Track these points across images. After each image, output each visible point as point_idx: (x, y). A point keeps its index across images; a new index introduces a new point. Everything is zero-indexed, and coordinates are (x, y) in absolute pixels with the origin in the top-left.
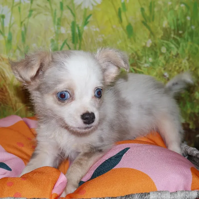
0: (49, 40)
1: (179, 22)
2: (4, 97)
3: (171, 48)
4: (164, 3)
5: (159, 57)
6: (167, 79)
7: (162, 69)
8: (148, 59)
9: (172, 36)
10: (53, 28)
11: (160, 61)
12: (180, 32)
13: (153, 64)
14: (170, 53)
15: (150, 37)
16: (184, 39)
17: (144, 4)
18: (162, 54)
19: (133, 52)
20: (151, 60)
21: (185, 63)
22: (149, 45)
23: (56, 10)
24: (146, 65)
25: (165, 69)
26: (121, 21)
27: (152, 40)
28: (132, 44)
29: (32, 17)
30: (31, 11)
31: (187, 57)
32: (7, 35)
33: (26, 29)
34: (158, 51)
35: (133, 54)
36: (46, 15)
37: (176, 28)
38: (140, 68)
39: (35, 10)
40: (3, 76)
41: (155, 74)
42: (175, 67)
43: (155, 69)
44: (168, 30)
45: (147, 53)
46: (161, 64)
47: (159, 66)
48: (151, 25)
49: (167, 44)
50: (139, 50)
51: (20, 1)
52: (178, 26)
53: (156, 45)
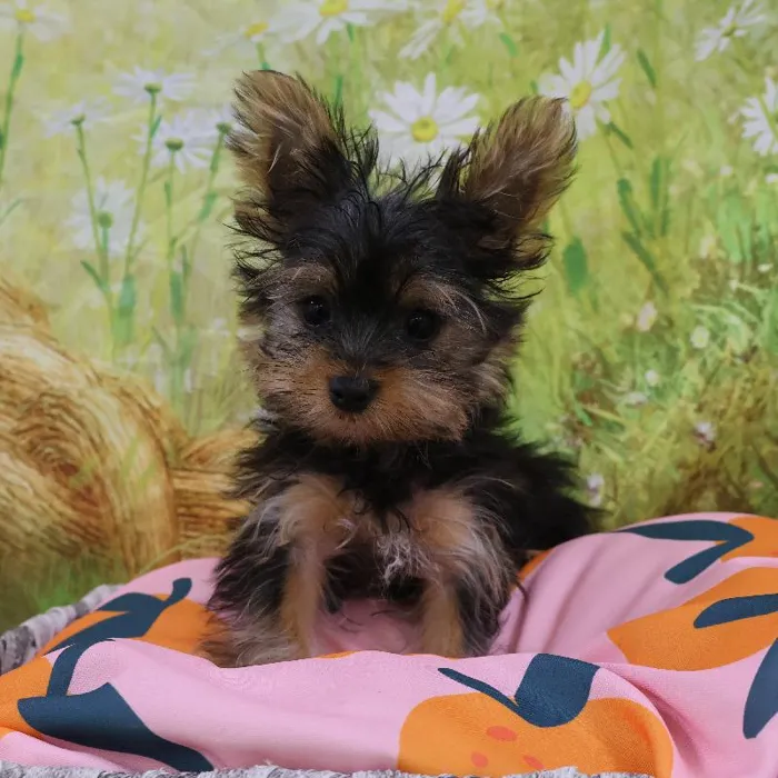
1: (762, 234)
2: (93, 521)
3: (726, 328)
4: (704, 166)
5: (682, 366)
6: (707, 446)
7: (692, 408)
8: (643, 374)
9: (734, 284)
11: (685, 379)
12: (764, 268)
13: (659, 392)
14: (722, 346)
15: (650, 296)
17: (631, 167)
18: (694, 352)
19: (587, 349)
20: (653, 377)
22: (645, 324)
24: (634, 398)
25: (700, 409)
27: (656, 306)
28: (584, 318)
30: (211, 197)
32: (117, 287)
33: (187, 266)
34: (680, 343)
35: (585, 357)
37: (749, 257)
38: (611, 408)
39: (225, 191)
40: (97, 440)
41: (663, 426)
42: (742, 398)
43: (664, 409)
44: (719, 266)
45: (637, 350)
46: (686, 391)
47: (680, 396)
48: (655, 250)
49: (713, 317)
50: (608, 342)
51: (172, 160)
52: (755, 248)
53: (671, 323)
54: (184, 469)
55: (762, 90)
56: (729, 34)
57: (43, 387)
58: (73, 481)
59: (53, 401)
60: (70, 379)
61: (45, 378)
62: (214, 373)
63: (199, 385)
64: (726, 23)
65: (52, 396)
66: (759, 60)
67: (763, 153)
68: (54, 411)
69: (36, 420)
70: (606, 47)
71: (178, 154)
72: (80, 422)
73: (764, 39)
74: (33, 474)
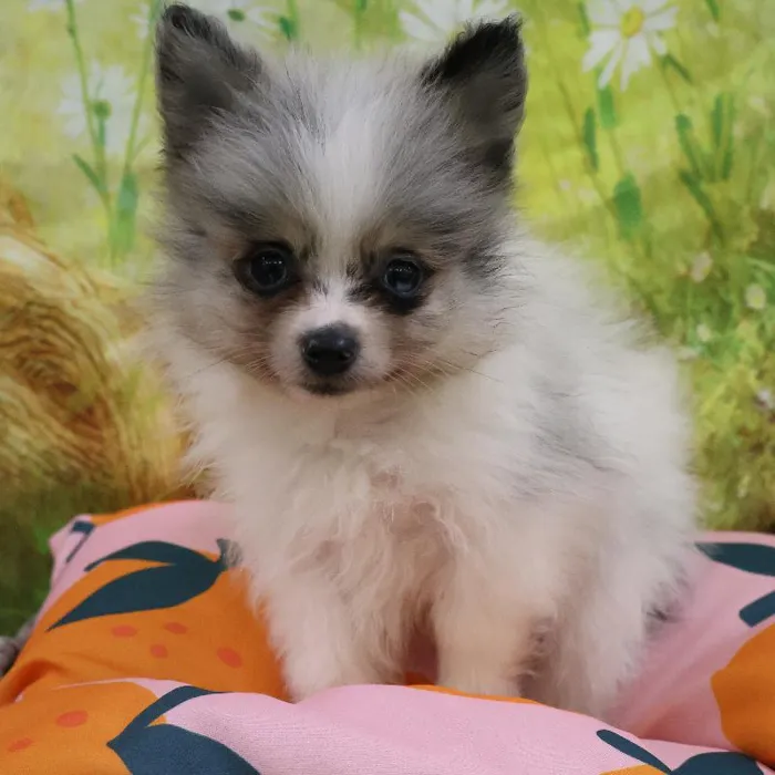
2: (95, 445)
4: (772, 106)
5: (736, 325)
6: (769, 415)
7: (752, 374)
8: (695, 327)
11: (742, 341)
13: (712, 350)
15: (707, 245)
17: (691, 102)
18: (749, 313)
19: (636, 295)
20: (705, 333)
22: (698, 275)
24: (686, 353)
25: (760, 376)
26: (592, 162)
27: (712, 255)
28: (637, 264)
32: (115, 186)
34: (733, 298)
41: (720, 390)
43: (719, 370)
45: (689, 301)
46: (744, 354)
47: (737, 359)
48: (715, 191)
49: (769, 276)
50: (659, 291)
53: (725, 276)
57: (30, 296)
58: (71, 401)
59: (43, 311)
60: (61, 287)
61: (31, 284)
65: (42, 305)
68: (46, 323)
69: (24, 332)
72: (75, 335)
74: (25, 392)
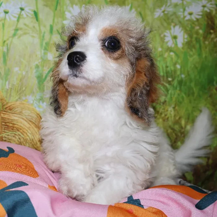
0: (33, 65)
1: (169, 69)
10: (39, 53)
12: (170, 79)
16: (174, 87)
21: (171, 111)
23: (44, 33)
29: (16, 37)
30: (16, 30)
31: (173, 106)
33: (8, 50)
36: (33, 37)
37: (165, 75)
39: (21, 29)
42: (161, 114)
51: (5, 16)
52: (167, 73)
54: (5, 111)
55: (170, 29)
56: (163, 12)
62: (15, 84)
63: (10, 87)
64: (163, 9)
66: (170, 21)
67: (170, 46)
70: (131, 9)
71: (7, 15)
73: (172, 15)
